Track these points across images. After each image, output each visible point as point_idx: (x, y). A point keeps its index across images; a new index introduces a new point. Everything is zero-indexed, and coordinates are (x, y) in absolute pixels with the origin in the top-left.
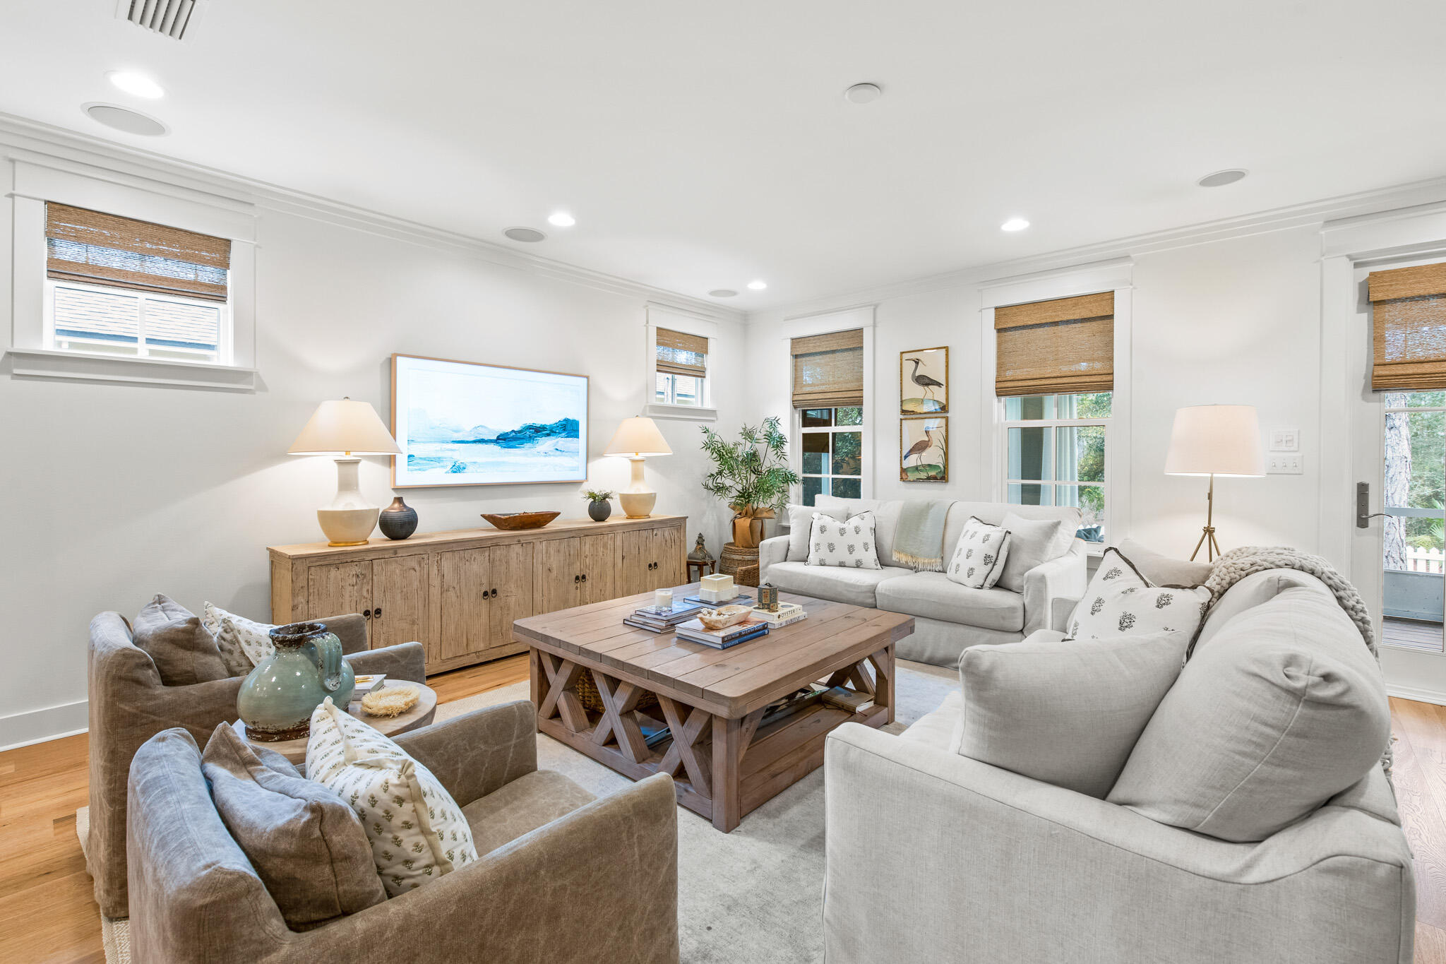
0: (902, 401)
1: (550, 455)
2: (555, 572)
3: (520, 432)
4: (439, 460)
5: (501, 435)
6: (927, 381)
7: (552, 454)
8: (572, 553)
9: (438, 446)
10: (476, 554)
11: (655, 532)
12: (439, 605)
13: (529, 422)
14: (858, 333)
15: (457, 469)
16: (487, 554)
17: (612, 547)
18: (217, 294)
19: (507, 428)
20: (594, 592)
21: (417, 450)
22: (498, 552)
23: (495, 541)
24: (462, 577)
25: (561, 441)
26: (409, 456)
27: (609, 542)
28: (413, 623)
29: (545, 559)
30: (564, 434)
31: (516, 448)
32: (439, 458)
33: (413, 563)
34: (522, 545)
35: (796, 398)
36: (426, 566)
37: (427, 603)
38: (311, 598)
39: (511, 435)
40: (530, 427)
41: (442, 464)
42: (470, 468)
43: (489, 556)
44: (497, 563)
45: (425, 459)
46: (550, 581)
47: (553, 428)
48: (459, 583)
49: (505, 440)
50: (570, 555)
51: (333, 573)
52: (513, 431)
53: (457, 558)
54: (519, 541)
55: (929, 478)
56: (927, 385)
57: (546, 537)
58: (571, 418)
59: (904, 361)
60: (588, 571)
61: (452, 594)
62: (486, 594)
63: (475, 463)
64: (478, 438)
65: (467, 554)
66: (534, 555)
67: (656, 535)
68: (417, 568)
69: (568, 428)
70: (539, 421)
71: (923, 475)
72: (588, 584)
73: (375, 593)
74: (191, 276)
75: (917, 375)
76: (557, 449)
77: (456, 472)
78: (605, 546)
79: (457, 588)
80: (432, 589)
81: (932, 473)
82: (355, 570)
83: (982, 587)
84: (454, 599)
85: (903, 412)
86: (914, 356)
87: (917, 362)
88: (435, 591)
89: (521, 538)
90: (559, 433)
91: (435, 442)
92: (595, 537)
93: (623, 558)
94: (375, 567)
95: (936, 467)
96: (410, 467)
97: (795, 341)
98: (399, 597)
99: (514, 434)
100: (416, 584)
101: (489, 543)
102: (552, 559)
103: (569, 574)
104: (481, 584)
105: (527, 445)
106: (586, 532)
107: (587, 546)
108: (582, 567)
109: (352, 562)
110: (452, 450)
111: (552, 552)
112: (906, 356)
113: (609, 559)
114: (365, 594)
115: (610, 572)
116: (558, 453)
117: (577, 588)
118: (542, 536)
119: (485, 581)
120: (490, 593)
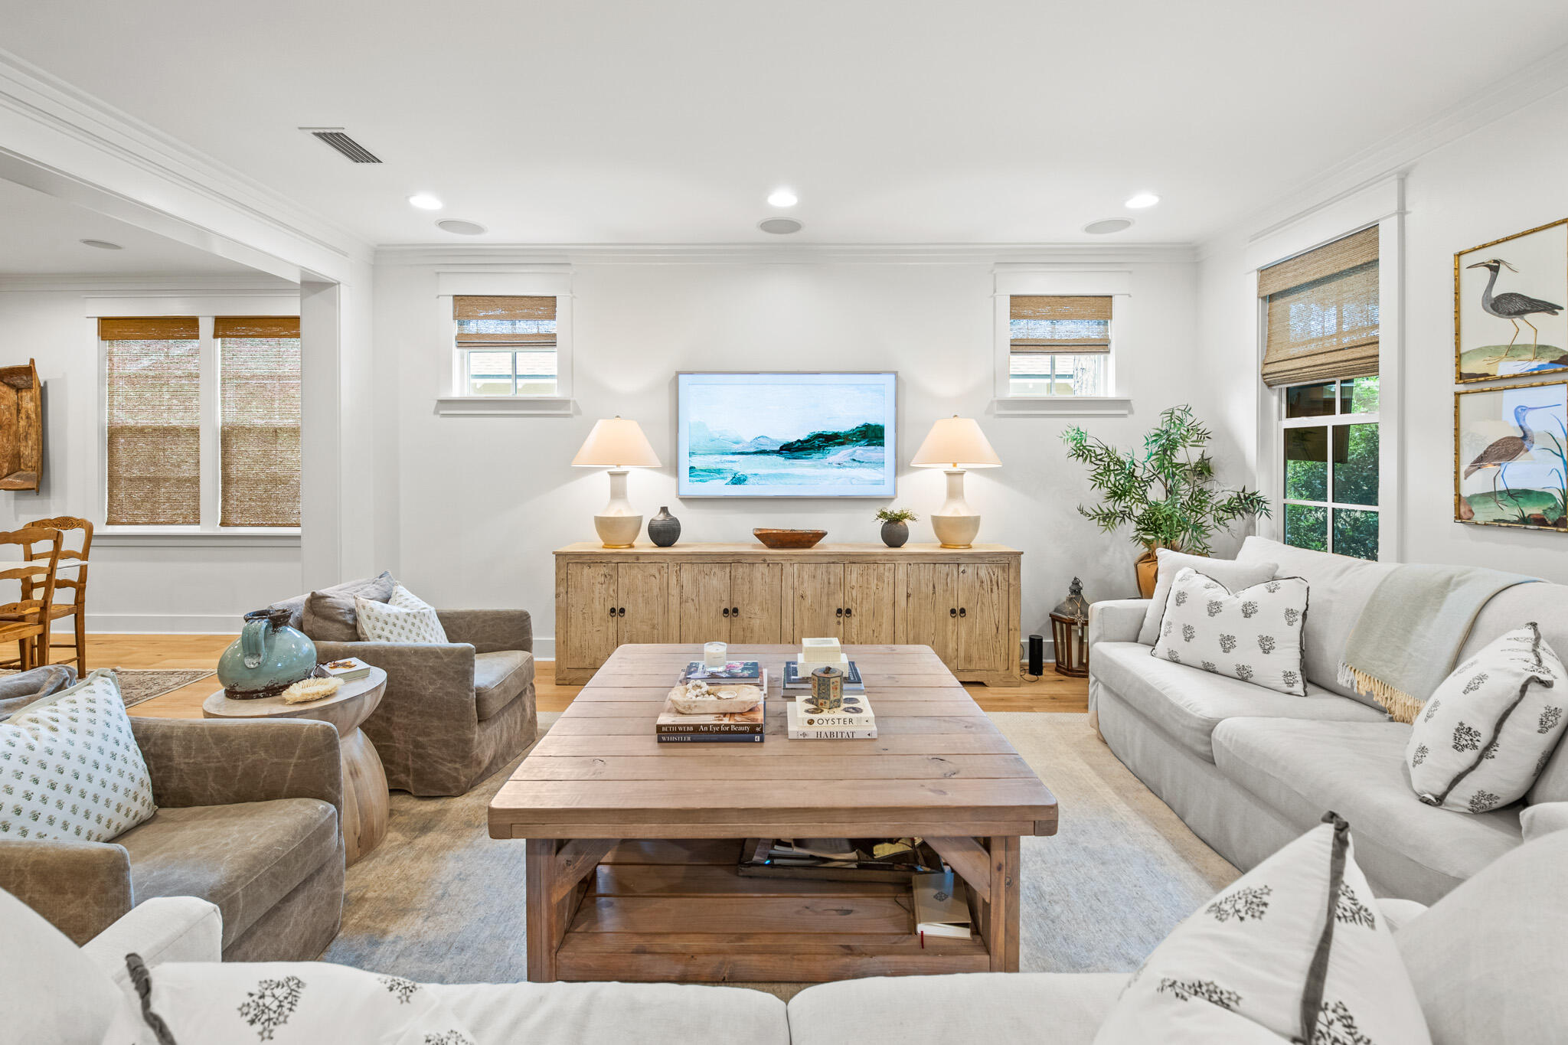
0: (1459, 356)
1: (844, 466)
2: (808, 601)
3: (806, 441)
4: (719, 471)
5: (785, 445)
6: (1519, 305)
7: (847, 465)
8: (832, 581)
9: (718, 458)
10: (716, 569)
11: (961, 569)
12: (678, 615)
13: (819, 430)
14: (1370, 233)
15: (738, 480)
16: (728, 570)
17: (891, 581)
18: (550, 341)
19: (792, 438)
20: (864, 632)
21: (699, 462)
22: (741, 570)
23: (736, 558)
24: (702, 590)
25: (860, 451)
26: (691, 468)
27: (887, 574)
28: (653, 627)
29: (796, 583)
30: (862, 442)
31: (802, 458)
32: (719, 470)
33: (653, 570)
34: (768, 565)
35: (1270, 369)
36: (666, 575)
37: (666, 610)
38: (569, 589)
39: (797, 445)
40: (819, 436)
41: (722, 476)
42: (751, 480)
43: (730, 572)
44: (739, 581)
45: (705, 471)
46: (803, 608)
47: (849, 435)
48: (698, 595)
49: (790, 450)
50: (829, 583)
51: (586, 570)
52: (799, 441)
53: (696, 571)
54: (765, 560)
55: (1524, 521)
56: (1520, 313)
57: (798, 559)
58: (872, 422)
59: (1464, 271)
60: (854, 605)
61: (690, 604)
62: (726, 611)
63: (756, 475)
64: (759, 449)
65: (707, 568)
66: (783, 577)
67: (964, 572)
68: (657, 575)
69: (871, 435)
70: (830, 428)
71: (1511, 512)
72: (855, 621)
73: (620, 595)
74: (535, 331)
75: (1495, 293)
76: (854, 460)
77: (736, 484)
78: (880, 578)
79: (696, 601)
80: (671, 598)
81: (1533, 510)
82: (603, 570)
83: (1440, 800)
84: (693, 611)
85: (1462, 377)
86: (1487, 255)
87: (1494, 268)
88: (674, 601)
89: (767, 558)
90: (857, 441)
91: (715, 454)
92: (866, 565)
93: (908, 596)
94: (620, 570)
95: (1542, 496)
96: (692, 479)
97: (1264, 272)
98: (640, 600)
99: (800, 444)
100: (656, 591)
101: (730, 560)
102: (806, 585)
103: (828, 605)
104: (721, 601)
105: (816, 456)
106: (855, 559)
107: (854, 575)
108: (846, 598)
109: (601, 562)
110: (732, 462)
111: (806, 577)
112: (1466, 260)
113: (887, 594)
114: (612, 592)
115: (887, 612)
116: (856, 464)
117: (839, 623)
118: (793, 558)
119: (726, 597)
120: (731, 611)
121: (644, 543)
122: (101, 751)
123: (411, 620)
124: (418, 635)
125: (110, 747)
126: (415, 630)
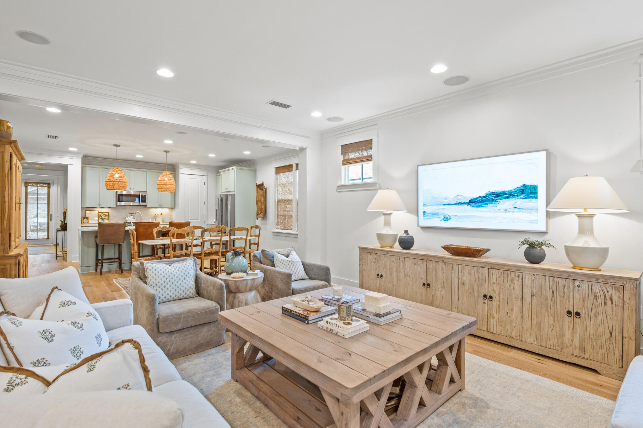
1: (509, 211)
2: (467, 287)
3: (484, 197)
4: (437, 214)
5: (472, 200)
7: (510, 210)
8: (481, 277)
9: (436, 207)
10: (420, 262)
11: (577, 283)
12: (403, 282)
13: (492, 190)
15: (446, 219)
16: (425, 263)
17: (520, 284)
18: (369, 158)
19: (475, 195)
20: (501, 312)
21: (428, 209)
22: (431, 264)
23: (429, 258)
24: (413, 272)
25: (520, 202)
26: (424, 212)
27: (517, 279)
28: (393, 286)
29: (460, 276)
30: (521, 196)
31: (482, 207)
32: (437, 213)
33: (393, 259)
34: (445, 264)
36: (398, 262)
37: (398, 279)
38: (364, 263)
39: (479, 199)
40: (492, 194)
41: (438, 216)
42: (453, 219)
43: (426, 265)
44: (431, 270)
45: (430, 213)
46: (463, 290)
47: (512, 192)
48: (412, 274)
49: (473, 202)
50: (479, 279)
51: (369, 255)
52: (480, 197)
53: (411, 262)
54: (443, 261)
57: (461, 263)
58: (528, 183)
60: (494, 294)
61: (408, 278)
62: (424, 284)
63: (456, 216)
64: (457, 202)
65: (416, 261)
66: (453, 271)
67: (579, 286)
68: (395, 262)
69: (529, 192)
70: (499, 190)
72: (495, 303)
73: (381, 268)
74: (366, 155)
76: (516, 208)
77: (445, 221)
78: (512, 280)
79: (411, 276)
80: (400, 273)
82: (375, 257)
84: (409, 281)
88: (402, 275)
89: (444, 260)
90: (518, 196)
91: (435, 205)
92: (502, 271)
93: (533, 295)
94: (381, 257)
96: (425, 217)
98: (388, 272)
99: (480, 198)
100: (394, 269)
101: (426, 258)
102: (465, 277)
103: (478, 291)
104: (422, 279)
105: (490, 205)
106: (494, 267)
107: (495, 276)
108: (489, 289)
109: (374, 253)
110: (443, 209)
111: (465, 273)
113: (517, 292)
114: (378, 267)
115: (518, 302)
116: (516, 210)
117: (485, 303)
118: (458, 261)
119: (424, 277)
120: (426, 285)
121: (397, 248)
122: (182, 276)
123: (288, 262)
124: (289, 268)
125: (184, 276)
126: (289, 266)
